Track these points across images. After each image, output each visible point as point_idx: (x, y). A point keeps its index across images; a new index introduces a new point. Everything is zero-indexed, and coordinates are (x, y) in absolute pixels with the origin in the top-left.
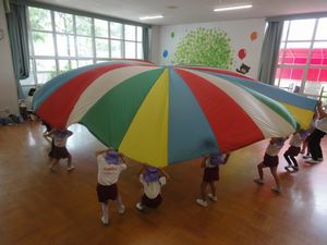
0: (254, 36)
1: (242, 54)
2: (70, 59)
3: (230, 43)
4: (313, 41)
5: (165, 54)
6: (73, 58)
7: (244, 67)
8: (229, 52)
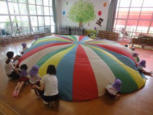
0: (105, 5)
1: (100, 13)
2: (15, 16)
3: (94, 8)
4: (130, 7)
5: (64, 13)
6: (18, 15)
7: (101, 19)
8: (94, 12)
